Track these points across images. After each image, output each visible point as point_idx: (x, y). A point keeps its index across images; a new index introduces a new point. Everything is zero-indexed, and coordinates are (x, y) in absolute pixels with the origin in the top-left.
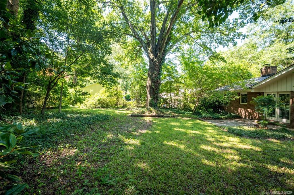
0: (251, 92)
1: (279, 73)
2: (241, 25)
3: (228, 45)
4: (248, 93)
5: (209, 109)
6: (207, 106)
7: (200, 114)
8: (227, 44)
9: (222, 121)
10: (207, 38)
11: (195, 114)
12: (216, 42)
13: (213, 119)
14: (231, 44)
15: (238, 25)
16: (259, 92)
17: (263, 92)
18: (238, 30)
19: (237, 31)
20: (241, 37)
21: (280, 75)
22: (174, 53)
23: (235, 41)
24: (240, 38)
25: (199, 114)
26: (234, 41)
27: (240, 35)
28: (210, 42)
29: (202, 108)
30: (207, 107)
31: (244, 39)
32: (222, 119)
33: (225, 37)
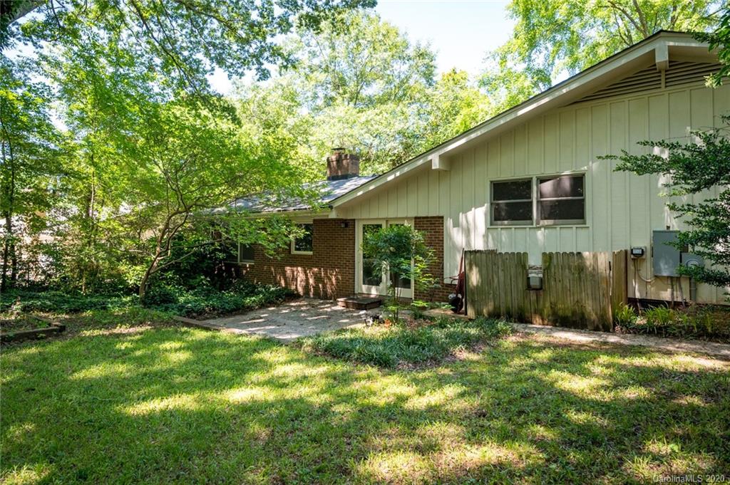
0: (330, 217)
1: (397, 171)
2: (280, 25)
3: (242, 75)
4: (314, 220)
5: (196, 278)
6: (189, 267)
7: (170, 302)
8: (240, 71)
9: (253, 314)
10: (183, 27)
11: (148, 302)
12: (207, 54)
13: (222, 313)
14: (251, 74)
15: (275, 21)
16: (344, 218)
17: (354, 220)
18: (273, 36)
19: (269, 40)
20: (280, 61)
21: (398, 174)
22: (35, 44)
23: (263, 67)
24: (275, 63)
25: (166, 300)
26: (263, 64)
27: (276, 52)
28: (189, 44)
29: (170, 274)
30: (187, 270)
31: (286, 67)
32: (250, 309)
33: (235, 47)
